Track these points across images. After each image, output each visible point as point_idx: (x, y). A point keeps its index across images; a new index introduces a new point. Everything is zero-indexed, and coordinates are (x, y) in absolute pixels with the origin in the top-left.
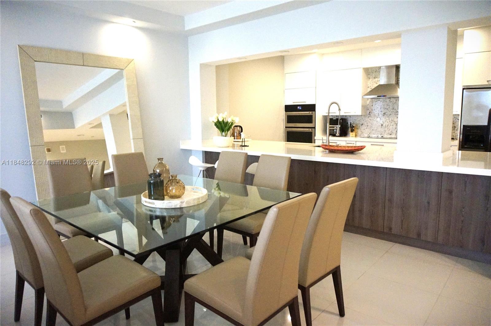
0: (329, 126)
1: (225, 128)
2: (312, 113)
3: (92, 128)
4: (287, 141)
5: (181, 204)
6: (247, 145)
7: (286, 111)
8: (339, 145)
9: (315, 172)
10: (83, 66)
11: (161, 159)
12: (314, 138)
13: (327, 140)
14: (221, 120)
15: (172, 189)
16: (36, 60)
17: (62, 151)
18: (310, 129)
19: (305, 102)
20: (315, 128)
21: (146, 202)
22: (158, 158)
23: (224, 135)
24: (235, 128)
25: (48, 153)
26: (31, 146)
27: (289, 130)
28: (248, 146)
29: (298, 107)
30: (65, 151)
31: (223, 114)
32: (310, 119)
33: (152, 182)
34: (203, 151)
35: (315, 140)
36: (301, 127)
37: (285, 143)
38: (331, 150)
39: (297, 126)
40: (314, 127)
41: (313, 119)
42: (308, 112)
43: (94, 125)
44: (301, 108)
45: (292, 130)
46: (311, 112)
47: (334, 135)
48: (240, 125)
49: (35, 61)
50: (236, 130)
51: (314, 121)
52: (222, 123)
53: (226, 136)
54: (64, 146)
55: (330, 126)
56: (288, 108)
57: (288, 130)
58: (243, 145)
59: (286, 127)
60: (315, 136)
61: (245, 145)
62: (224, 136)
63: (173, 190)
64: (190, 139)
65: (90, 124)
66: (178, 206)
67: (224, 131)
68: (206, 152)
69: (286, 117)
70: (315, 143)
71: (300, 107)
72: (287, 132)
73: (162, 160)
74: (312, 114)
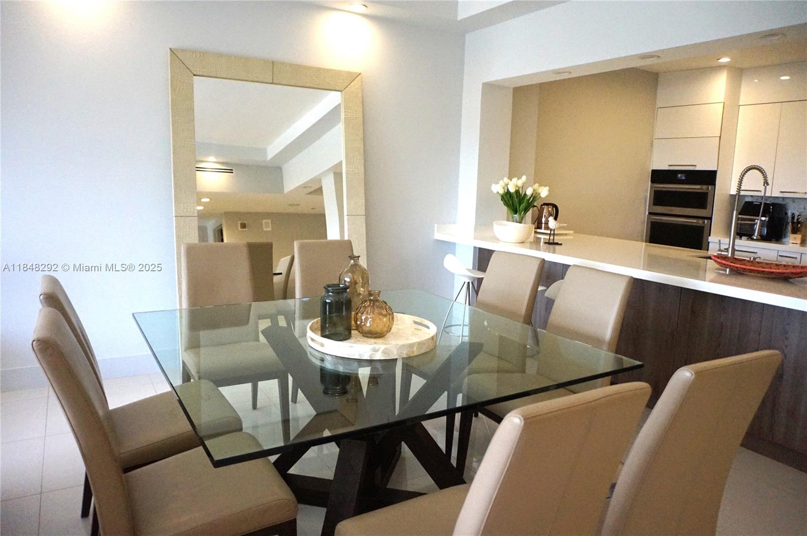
0: (736, 216)
1: (520, 206)
2: (708, 188)
3: (310, 193)
4: (650, 242)
5: (372, 354)
6: (559, 243)
7: (653, 181)
8: (757, 260)
9: (693, 312)
10: (271, 83)
11: (356, 258)
12: (708, 239)
13: (729, 245)
14: (512, 190)
15: (366, 319)
16: (195, 73)
17: (266, 227)
18: (701, 221)
19: (696, 166)
20: (710, 219)
21: (312, 340)
22: (349, 255)
23: (518, 220)
24: (544, 208)
25: (242, 230)
26: (175, 216)
27: (655, 219)
28: (561, 244)
29: (680, 176)
30: (270, 229)
31: (518, 179)
32: (702, 201)
33: (327, 301)
34: (475, 247)
35: (709, 242)
36: (681, 215)
37: (644, 244)
38: (734, 268)
39: (673, 213)
40: (708, 216)
41: (709, 200)
42: (698, 187)
43: (312, 189)
44: (684, 178)
45: (661, 220)
46: (705, 187)
47: (750, 236)
48: (555, 203)
49: (194, 75)
50: (545, 211)
51: (709, 206)
52: (515, 196)
53: (520, 223)
54: (269, 221)
55: (740, 216)
56: (658, 176)
57: (653, 219)
58: (551, 241)
59: (650, 213)
60: (710, 235)
61: (555, 242)
62: (517, 222)
63: (368, 320)
64: (454, 223)
65: (305, 187)
66: (366, 357)
67: (518, 211)
68: (480, 249)
69: (653, 193)
70: (708, 250)
71: (683, 175)
72: (652, 222)
73: (358, 259)
74: (707, 191)
